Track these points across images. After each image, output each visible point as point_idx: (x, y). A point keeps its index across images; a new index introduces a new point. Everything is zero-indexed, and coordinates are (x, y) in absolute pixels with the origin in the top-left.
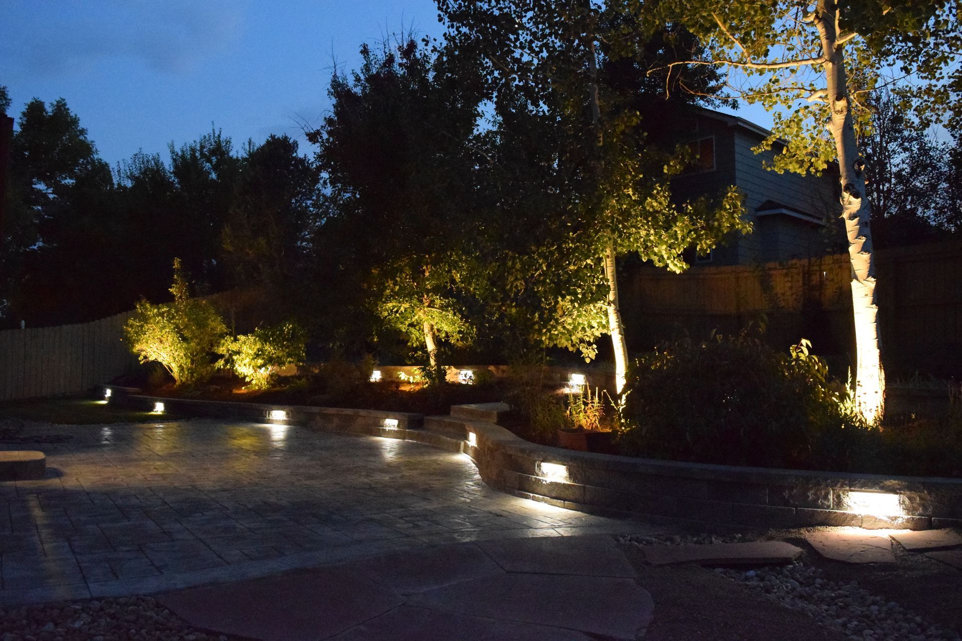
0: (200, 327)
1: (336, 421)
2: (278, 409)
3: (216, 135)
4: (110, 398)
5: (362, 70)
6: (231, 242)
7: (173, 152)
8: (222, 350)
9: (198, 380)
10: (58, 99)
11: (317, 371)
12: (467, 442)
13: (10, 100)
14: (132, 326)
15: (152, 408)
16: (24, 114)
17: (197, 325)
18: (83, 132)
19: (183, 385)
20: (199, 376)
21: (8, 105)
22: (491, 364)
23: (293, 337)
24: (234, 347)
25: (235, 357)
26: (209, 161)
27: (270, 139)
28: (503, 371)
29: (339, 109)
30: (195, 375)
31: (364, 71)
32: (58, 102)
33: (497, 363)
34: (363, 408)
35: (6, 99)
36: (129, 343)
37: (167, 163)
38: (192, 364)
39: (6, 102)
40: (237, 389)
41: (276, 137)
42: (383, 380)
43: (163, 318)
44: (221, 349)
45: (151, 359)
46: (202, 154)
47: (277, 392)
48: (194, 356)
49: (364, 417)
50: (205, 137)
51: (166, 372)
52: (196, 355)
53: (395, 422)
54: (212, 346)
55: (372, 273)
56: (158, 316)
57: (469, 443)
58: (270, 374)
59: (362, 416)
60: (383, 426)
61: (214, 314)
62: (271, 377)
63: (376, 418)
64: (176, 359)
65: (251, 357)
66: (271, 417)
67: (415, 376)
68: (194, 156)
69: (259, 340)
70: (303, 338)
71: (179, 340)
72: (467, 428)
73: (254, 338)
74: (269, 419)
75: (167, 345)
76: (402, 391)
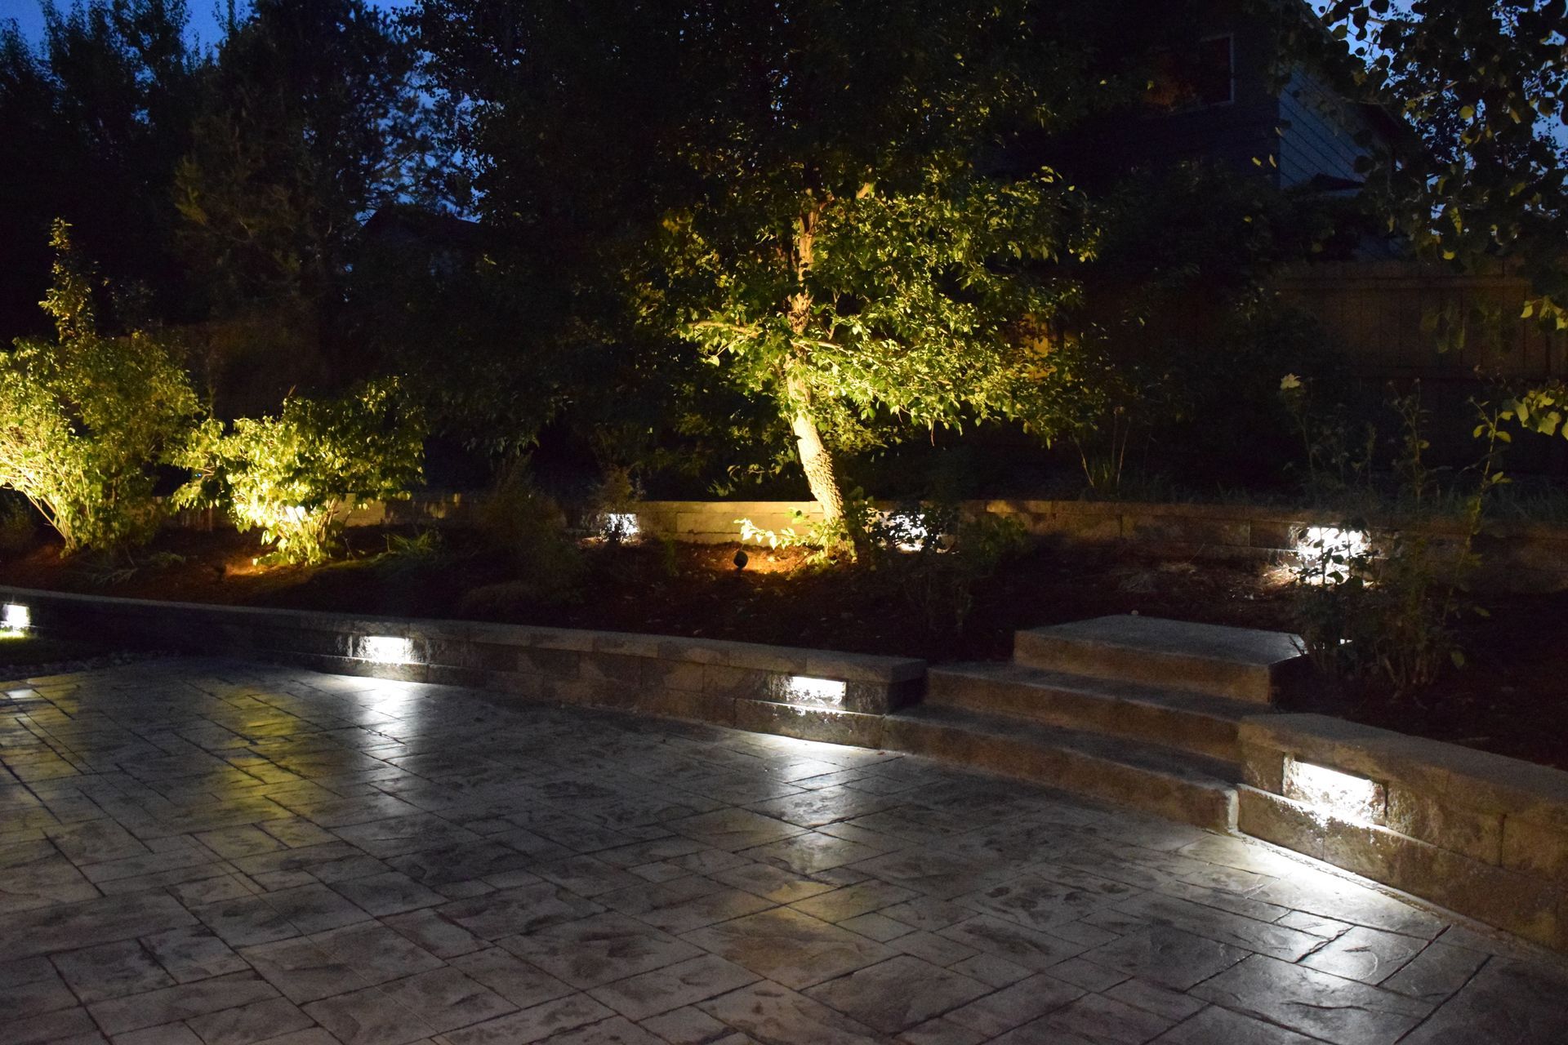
0: (127, 397)
1: (589, 669)
2: (389, 633)
6: (201, 200)
7: (50, 12)
8: (194, 458)
9: (124, 538)
11: (441, 515)
12: (1276, 797)
17: (120, 390)
19: (84, 550)
20: (127, 530)
22: (996, 496)
23: (387, 422)
24: (229, 449)
25: (230, 478)
26: (135, 41)
28: (1038, 517)
30: (115, 525)
33: (1016, 493)
34: (687, 633)
38: (107, 496)
40: (233, 564)
42: (642, 536)
43: (25, 376)
44: (191, 454)
46: (118, 19)
47: (352, 572)
49: (703, 664)
51: (38, 518)
52: (117, 474)
53: (837, 689)
54: (159, 448)
55: (665, 229)
56: (9, 370)
57: (1295, 804)
58: (326, 523)
59: (694, 663)
60: (783, 700)
61: (164, 363)
62: (328, 532)
63: (748, 671)
64: (64, 484)
65: (278, 478)
66: (362, 657)
67: (784, 532)
68: (99, 26)
69: (301, 430)
70: (417, 427)
71: (70, 433)
72: (1258, 741)
73: (281, 426)
74: (359, 662)
75: (36, 446)
76: (752, 573)
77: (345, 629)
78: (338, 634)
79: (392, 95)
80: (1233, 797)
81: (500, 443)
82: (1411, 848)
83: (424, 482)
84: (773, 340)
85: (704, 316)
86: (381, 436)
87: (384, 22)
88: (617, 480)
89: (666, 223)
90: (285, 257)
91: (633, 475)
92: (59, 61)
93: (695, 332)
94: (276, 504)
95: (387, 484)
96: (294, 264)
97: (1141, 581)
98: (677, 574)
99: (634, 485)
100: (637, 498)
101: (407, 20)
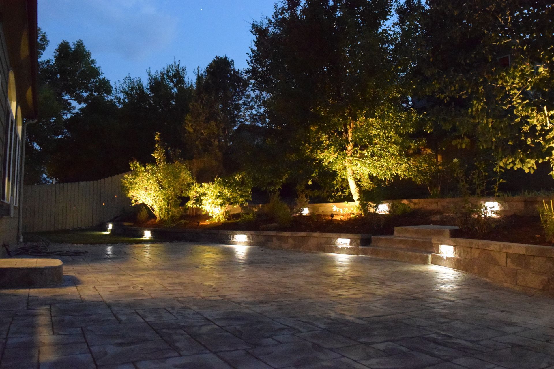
0: (175, 178)
1: (290, 240)
2: (241, 234)
3: (177, 65)
4: (111, 230)
5: (273, 16)
6: (192, 125)
7: (150, 75)
9: (172, 217)
10: (78, 40)
11: (256, 210)
12: (438, 255)
13: (48, 41)
14: (127, 179)
15: (142, 235)
16: (56, 50)
17: (173, 176)
18: (93, 61)
19: (161, 220)
20: (173, 214)
21: (47, 45)
22: (404, 199)
23: (242, 183)
24: (202, 190)
25: (202, 198)
26: (172, 81)
27: (215, 59)
28: (415, 204)
29: (258, 43)
30: (170, 213)
31: (274, 16)
32: (78, 42)
35: (46, 40)
36: (126, 189)
37: (146, 83)
38: (168, 206)
39: (46, 43)
40: (201, 222)
41: (220, 58)
42: (310, 213)
44: (191, 193)
45: (140, 202)
46: (168, 76)
47: (232, 223)
48: (169, 200)
49: (317, 238)
50: (170, 66)
51: (149, 212)
52: (171, 199)
53: (348, 241)
54: (182, 192)
56: (145, 172)
57: (441, 255)
58: (225, 211)
59: (315, 237)
60: (336, 245)
61: (185, 169)
62: (226, 214)
63: (328, 238)
64: (157, 202)
65: (214, 198)
66: (235, 240)
67: (345, 209)
68: (162, 78)
69: (220, 186)
70: (250, 185)
71: (160, 188)
72: (435, 242)
73: (214, 185)
74: (234, 241)
75: (150, 192)
76: (336, 220)
77: (231, 233)
78: (228, 235)
79: (243, 94)
80: (430, 256)
81: (271, 188)
82: (458, 259)
83: (251, 200)
84: (340, 157)
85: (322, 152)
86: (240, 187)
87: (241, 74)
88: (302, 198)
89: (312, 128)
90: (214, 141)
91: (306, 196)
92: (152, 88)
93: (321, 156)
94: (213, 205)
95: (241, 200)
96: (216, 143)
97: (438, 217)
98: (316, 220)
99: (307, 198)
100: (307, 202)
101: (247, 72)
